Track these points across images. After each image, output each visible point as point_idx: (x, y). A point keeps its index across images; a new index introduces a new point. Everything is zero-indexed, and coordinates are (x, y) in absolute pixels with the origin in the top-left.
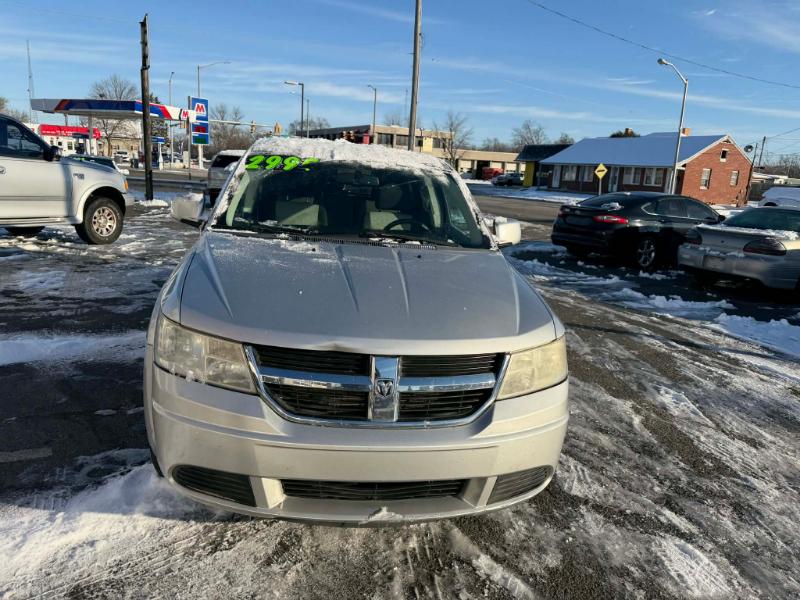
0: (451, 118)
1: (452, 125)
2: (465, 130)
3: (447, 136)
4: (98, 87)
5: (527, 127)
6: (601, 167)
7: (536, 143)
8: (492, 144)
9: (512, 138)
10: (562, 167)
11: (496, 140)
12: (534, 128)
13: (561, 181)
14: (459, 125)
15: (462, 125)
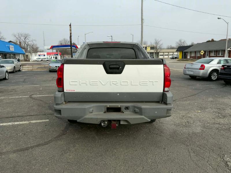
0: (156, 41)
1: (156, 42)
2: (160, 44)
3: (155, 46)
4: (60, 42)
5: (180, 41)
6: (202, 51)
7: (183, 46)
8: (170, 47)
9: (176, 45)
10: (190, 52)
11: (171, 46)
12: (182, 41)
13: (190, 56)
14: (158, 42)
15: (160, 42)
